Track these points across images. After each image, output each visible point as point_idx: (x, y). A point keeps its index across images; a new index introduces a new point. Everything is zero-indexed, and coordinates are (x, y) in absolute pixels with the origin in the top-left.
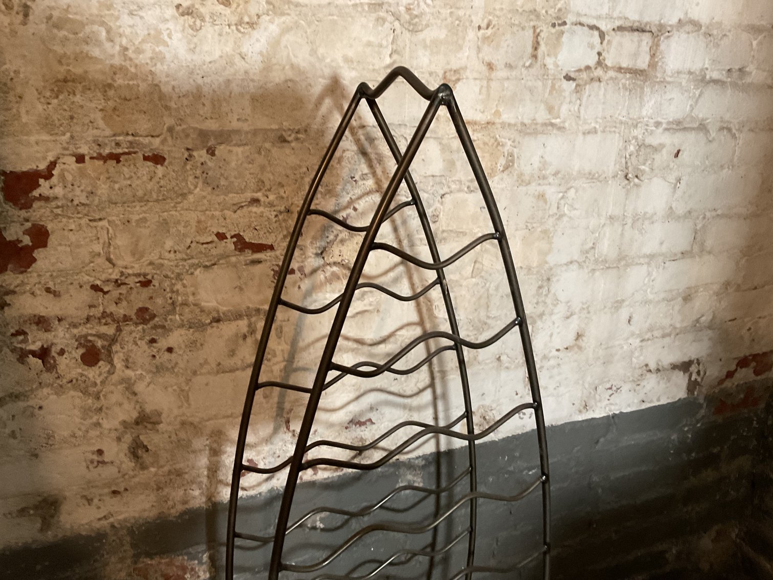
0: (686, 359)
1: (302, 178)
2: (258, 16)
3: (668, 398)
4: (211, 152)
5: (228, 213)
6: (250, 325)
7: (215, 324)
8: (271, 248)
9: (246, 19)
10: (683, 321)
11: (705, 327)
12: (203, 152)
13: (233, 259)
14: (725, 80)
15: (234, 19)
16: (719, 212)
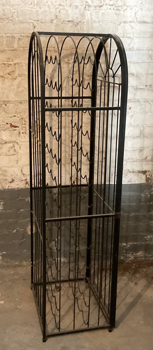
0: (144, 170)
1: (25, 111)
2: (16, 77)
3: (139, 182)
4: (6, 105)
5: (9, 118)
6: (13, 145)
7: (5, 144)
8: (18, 127)
9: (14, 78)
10: (140, 157)
11: (150, 161)
12: (4, 105)
13: (10, 129)
14: (145, 88)
15: (11, 78)
16: (148, 125)
